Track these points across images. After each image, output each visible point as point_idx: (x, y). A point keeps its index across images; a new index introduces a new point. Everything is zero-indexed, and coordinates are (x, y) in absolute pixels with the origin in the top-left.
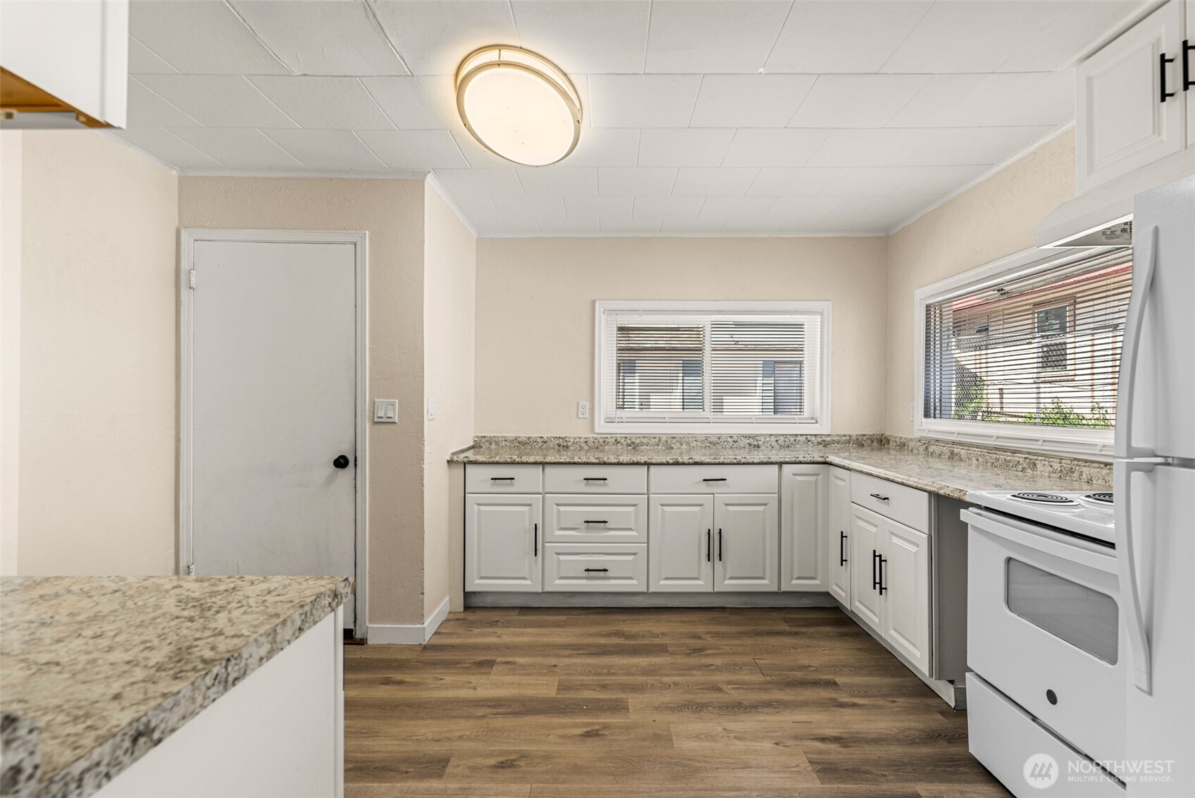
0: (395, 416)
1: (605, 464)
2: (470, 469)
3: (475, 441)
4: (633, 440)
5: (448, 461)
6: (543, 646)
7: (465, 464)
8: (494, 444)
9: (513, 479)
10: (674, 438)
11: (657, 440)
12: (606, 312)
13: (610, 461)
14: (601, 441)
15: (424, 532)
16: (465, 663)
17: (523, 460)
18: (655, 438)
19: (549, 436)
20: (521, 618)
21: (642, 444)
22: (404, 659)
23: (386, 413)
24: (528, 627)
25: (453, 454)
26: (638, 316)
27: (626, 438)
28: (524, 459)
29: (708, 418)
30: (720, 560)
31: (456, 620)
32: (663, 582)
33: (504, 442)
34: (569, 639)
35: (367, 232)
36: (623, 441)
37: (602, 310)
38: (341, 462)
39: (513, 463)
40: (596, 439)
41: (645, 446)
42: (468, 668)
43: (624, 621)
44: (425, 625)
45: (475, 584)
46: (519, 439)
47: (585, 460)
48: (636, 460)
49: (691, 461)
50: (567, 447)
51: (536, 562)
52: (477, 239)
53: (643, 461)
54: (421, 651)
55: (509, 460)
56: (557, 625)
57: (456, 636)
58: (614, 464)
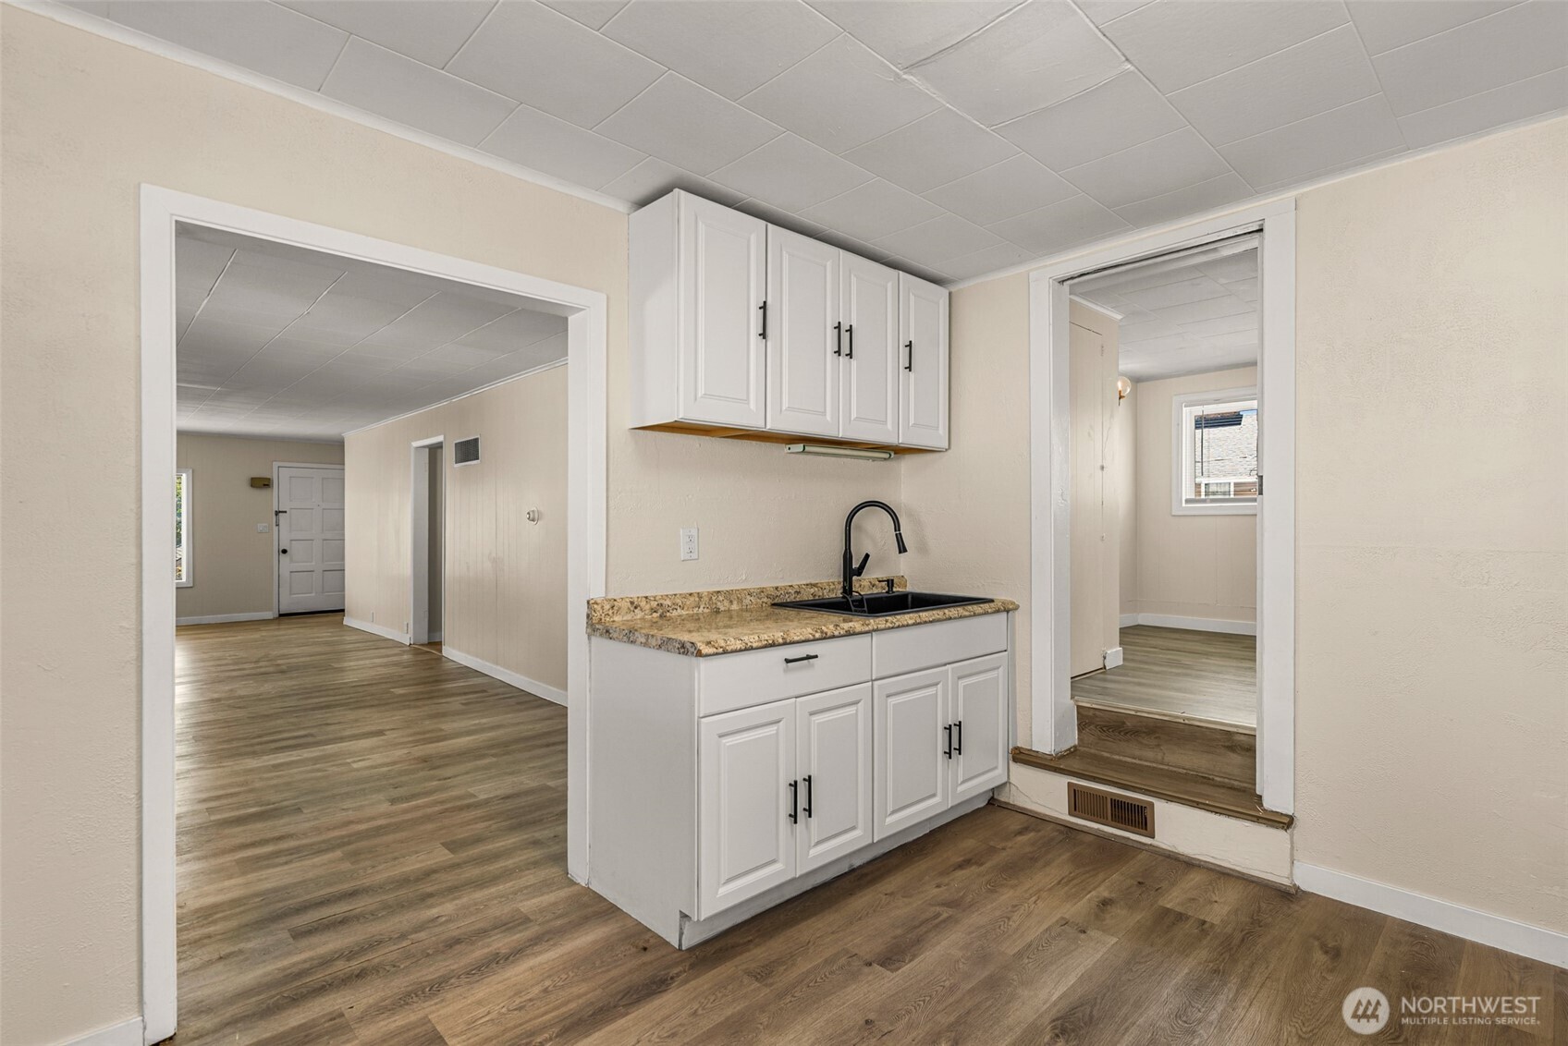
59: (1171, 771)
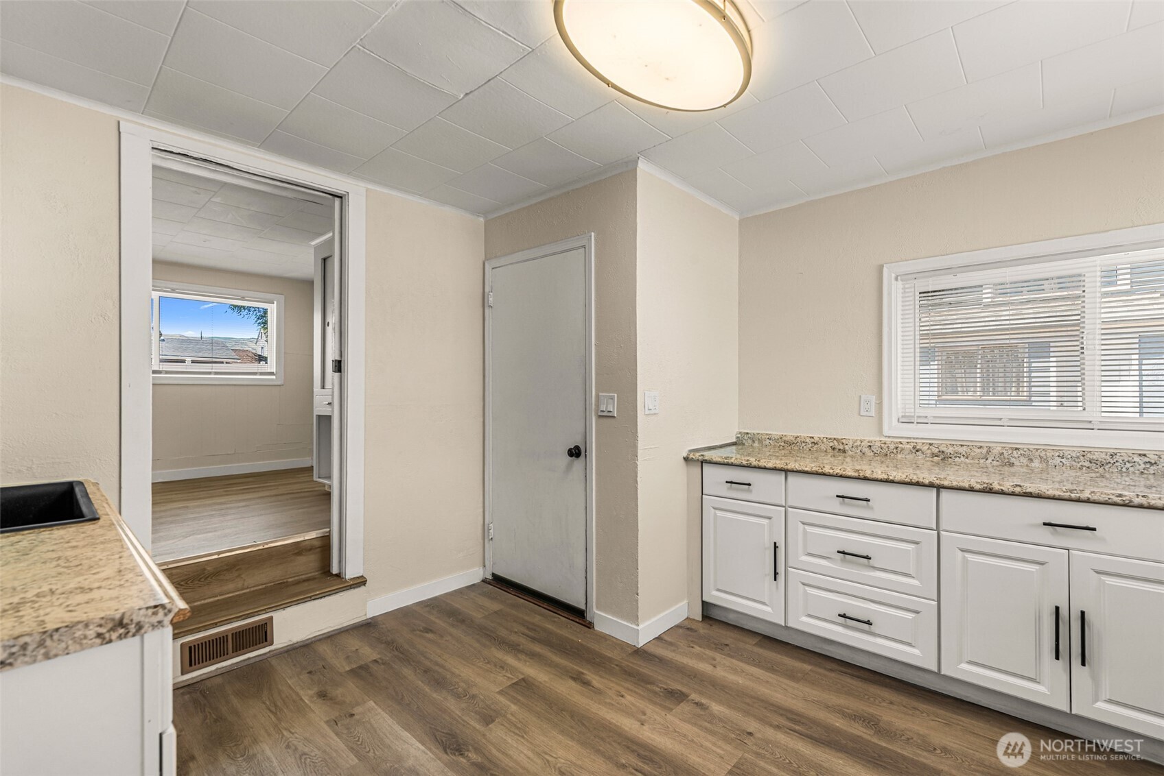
0: (614, 409)
1: (866, 479)
2: (706, 468)
3: (738, 437)
4: (942, 448)
5: (684, 458)
6: (755, 698)
7: (702, 462)
8: (757, 442)
9: (749, 485)
10: (1016, 449)
11: (984, 451)
12: (899, 278)
13: (875, 476)
14: (892, 446)
15: (638, 530)
16: (657, 686)
17: (760, 464)
18: (981, 447)
19: (822, 436)
20: (757, 650)
21: (958, 455)
22: (609, 658)
23: (607, 408)
24: (754, 665)
25: (691, 451)
26: (951, 276)
27: (931, 444)
28: (762, 463)
29: (1090, 422)
30: (1083, 664)
31: (688, 629)
32: (964, 666)
33: (768, 441)
34: (794, 701)
35: (593, 234)
36: (925, 448)
37: (893, 275)
38: (575, 453)
39: (749, 466)
40: (885, 443)
41: (962, 459)
42: (655, 693)
43: (891, 703)
44: (639, 628)
45: (713, 596)
46: (784, 438)
47: (838, 471)
48: (915, 479)
49: (1018, 490)
50: (844, 451)
51: (777, 588)
52: (741, 221)
53: (926, 482)
54: (630, 654)
55: (744, 463)
56: (792, 675)
57: (673, 648)
58: (881, 481)
59: (254, 591)
